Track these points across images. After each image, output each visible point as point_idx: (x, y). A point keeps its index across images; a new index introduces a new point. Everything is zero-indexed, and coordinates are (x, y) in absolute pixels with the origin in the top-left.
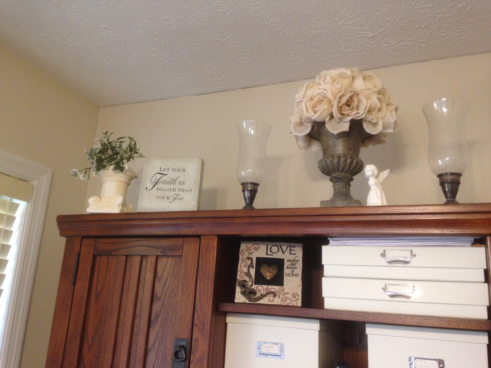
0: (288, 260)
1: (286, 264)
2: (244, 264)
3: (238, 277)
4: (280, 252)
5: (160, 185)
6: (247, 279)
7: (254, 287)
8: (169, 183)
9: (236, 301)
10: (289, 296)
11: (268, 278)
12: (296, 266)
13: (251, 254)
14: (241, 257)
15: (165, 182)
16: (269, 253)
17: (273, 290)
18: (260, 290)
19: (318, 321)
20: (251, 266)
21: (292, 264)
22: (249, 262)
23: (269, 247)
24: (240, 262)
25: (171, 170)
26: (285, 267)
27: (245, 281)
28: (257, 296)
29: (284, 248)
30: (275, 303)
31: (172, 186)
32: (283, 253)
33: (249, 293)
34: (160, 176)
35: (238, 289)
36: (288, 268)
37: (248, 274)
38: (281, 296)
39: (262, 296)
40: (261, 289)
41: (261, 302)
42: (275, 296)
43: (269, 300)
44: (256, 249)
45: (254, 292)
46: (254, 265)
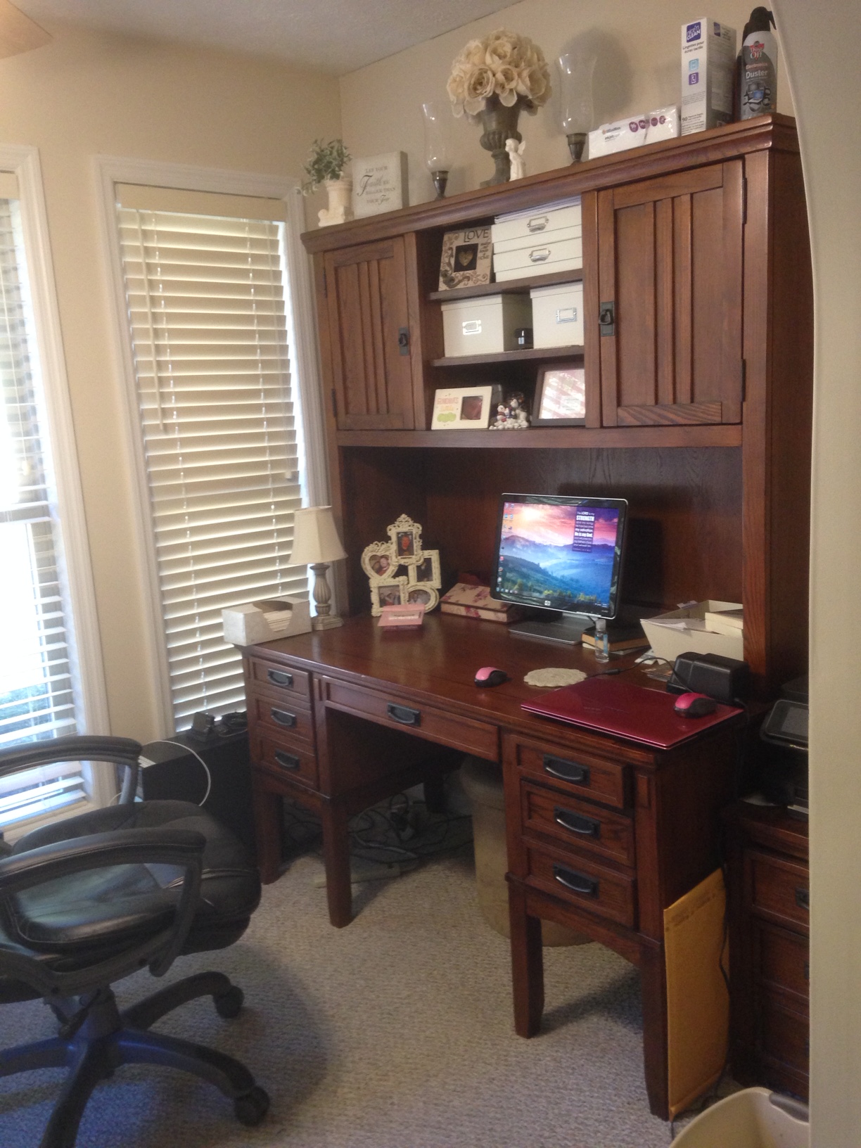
0: (482, 244)
1: (480, 248)
2: (446, 255)
3: (441, 268)
4: (476, 237)
5: (368, 189)
6: (448, 268)
7: (453, 275)
8: (376, 184)
9: (440, 289)
10: (480, 278)
11: (465, 264)
12: (488, 248)
13: (451, 244)
14: (444, 248)
15: (372, 185)
16: (467, 240)
17: (468, 275)
18: (457, 277)
19: (500, 296)
20: (452, 256)
21: (485, 247)
22: (450, 252)
23: (467, 233)
24: (443, 253)
25: (375, 170)
26: (479, 251)
27: (446, 271)
28: (455, 282)
29: (479, 232)
30: (469, 286)
31: (379, 187)
32: (478, 237)
33: (450, 281)
34: (366, 178)
35: (441, 279)
36: (481, 252)
37: (449, 264)
38: (474, 279)
39: (460, 282)
40: (459, 275)
41: (459, 287)
42: (469, 280)
43: (465, 284)
44: (456, 238)
45: (452, 280)
46: (454, 254)
